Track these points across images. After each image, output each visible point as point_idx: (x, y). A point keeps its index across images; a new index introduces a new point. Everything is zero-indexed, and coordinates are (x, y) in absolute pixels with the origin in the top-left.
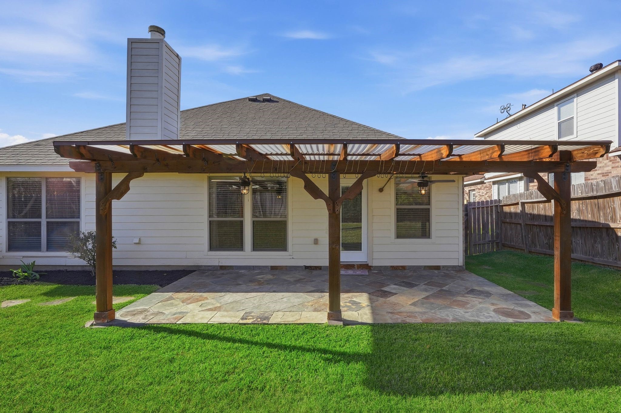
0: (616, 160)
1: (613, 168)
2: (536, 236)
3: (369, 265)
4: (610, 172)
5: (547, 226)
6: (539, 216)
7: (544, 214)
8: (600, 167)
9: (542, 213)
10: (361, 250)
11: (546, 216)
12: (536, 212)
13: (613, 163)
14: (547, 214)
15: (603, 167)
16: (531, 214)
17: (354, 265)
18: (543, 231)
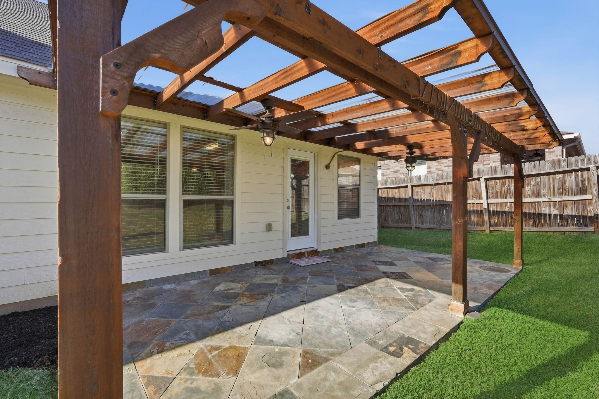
0: (402, 163)
1: (400, 168)
2: (389, 214)
3: (318, 251)
4: (399, 171)
5: (400, 206)
6: (393, 199)
7: (398, 197)
8: (392, 167)
9: (397, 196)
10: (308, 235)
11: (399, 198)
12: (390, 196)
13: (400, 165)
14: (401, 197)
15: (394, 167)
16: (385, 198)
17: (304, 252)
18: (396, 209)
